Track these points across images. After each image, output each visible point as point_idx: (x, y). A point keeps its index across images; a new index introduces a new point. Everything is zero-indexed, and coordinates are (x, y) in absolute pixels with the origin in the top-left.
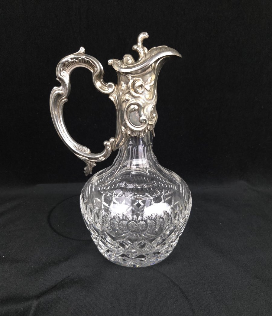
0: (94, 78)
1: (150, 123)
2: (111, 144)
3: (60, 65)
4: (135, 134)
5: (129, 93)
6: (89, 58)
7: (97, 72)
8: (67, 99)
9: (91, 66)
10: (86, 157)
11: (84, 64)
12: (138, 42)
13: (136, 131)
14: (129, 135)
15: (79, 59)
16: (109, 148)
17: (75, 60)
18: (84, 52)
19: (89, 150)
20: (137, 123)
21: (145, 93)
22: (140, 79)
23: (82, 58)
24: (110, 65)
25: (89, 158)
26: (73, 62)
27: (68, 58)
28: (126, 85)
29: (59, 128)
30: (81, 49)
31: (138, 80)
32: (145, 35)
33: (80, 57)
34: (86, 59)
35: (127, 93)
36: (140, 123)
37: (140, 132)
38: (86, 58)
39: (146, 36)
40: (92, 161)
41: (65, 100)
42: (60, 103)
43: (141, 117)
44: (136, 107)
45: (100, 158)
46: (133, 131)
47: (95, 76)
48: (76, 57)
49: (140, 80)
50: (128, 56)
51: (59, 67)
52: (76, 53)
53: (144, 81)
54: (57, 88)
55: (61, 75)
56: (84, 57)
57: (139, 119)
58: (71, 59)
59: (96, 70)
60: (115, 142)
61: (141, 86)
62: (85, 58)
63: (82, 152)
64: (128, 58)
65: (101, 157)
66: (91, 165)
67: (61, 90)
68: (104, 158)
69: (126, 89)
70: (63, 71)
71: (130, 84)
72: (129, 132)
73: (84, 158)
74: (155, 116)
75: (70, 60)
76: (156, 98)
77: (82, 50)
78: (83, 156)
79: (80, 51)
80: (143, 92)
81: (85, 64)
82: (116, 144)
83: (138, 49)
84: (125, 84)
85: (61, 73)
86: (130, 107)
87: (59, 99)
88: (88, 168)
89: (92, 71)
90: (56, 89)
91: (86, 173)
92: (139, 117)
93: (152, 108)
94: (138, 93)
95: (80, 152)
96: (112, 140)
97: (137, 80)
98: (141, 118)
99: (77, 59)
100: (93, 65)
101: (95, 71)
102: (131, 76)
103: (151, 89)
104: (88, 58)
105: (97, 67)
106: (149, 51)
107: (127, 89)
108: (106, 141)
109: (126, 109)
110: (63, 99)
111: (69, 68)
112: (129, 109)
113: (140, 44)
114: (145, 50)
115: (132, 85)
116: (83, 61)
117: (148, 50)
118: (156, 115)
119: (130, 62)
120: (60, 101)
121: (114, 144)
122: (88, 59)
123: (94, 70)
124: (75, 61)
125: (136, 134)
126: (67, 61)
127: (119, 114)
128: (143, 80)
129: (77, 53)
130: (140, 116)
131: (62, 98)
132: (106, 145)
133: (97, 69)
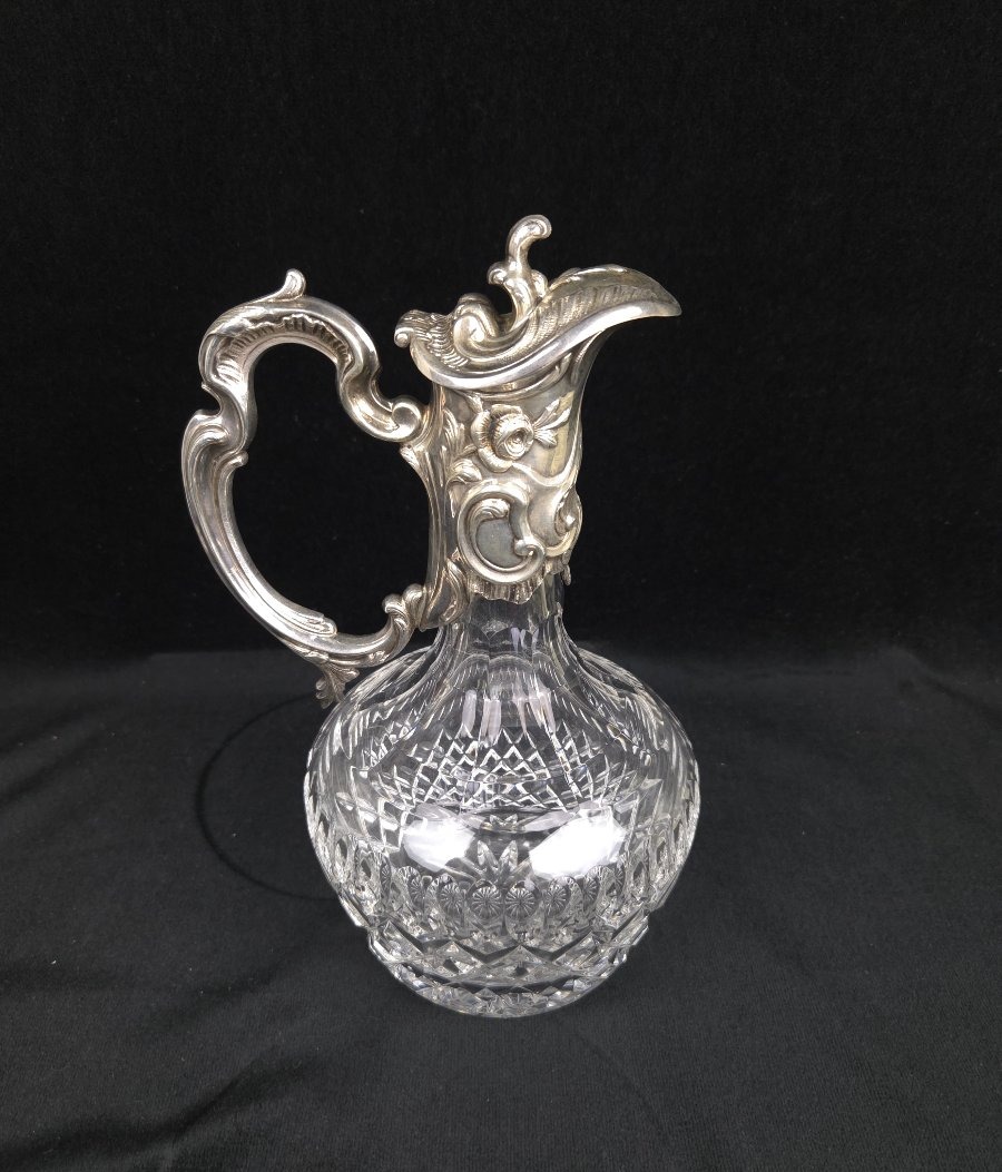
0: (341, 385)
1: (553, 552)
2: (409, 607)
3: (212, 342)
4: (496, 593)
5: (475, 454)
6: (323, 317)
7: (354, 369)
8: (245, 455)
9: (331, 343)
10: (320, 651)
11: (302, 335)
12: (508, 254)
13: (501, 584)
14: (477, 594)
15: (285, 318)
16: (403, 623)
17: (267, 323)
18: (300, 292)
19: (331, 627)
20: (504, 560)
21: (533, 457)
22: (518, 408)
23: (294, 316)
24: (402, 346)
25: (331, 655)
26: (262, 329)
27: (241, 317)
28: (462, 426)
29: (221, 554)
30: (288, 279)
31: (509, 412)
32: (537, 231)
33: (289, 315)
34: (310, 320)
35: (469, 455)
36: (515, 558)
37: (514, 587)
38: (311, 316)
39: (542, 230)
40: (344, 662)
41: (239, 460)
42: (219, 471)
43: (519, 539)
44: (502, 506)
45: (371, 656)
46: (488, 585)
47: (347, 380)
48: (272, 311)
49: (516, 412)
50: (469, 313)
51: (208, 349)
52: (271, 298)
53: (529, 416)
54: (206, 420)
55: (218, 377)
56: (301, 313)
57: (513, 546)
58: (254, 321)
59: (350, 357)
60: (424, 602)
61: (521, 434)
62: (307, 317)
63: (307, 636)
64: (473, 322)
65: (374, 652)
66: (338, 675)
67: (221, 429)
68: (386, 654)
69: (463, 439)
70: (227, 362)
71: (479, 424)
72: (474, 587)
73: (314, 654)
74: (572, 525)
75: (251, 326)
76: (578, 460)
77: (294, 281)
78: (312, 649)
79: (285, 287)
80: (526, 453)
81: (307, 336)
82: (429, 610)
83: (510, 283)
84: (458, 421)
85: (220, 369)
86: (479, 506)
87: (217, 459)
88: (331, 687)
89: (335, 360)
90: (205, 424)
91: (323, 700)
92: (510, 537)
93: (562, 501)
94: (508, 459)
95: (301, 634)
96: (413, 594)
97: (505, 413)
98: (520, 543)
99: (277, 319)
100: (339, 342)
101: (347, 364)
102: (482, 399)
103: (556, 438)
104: (319, 315)
105: (351, 350)
106: (553, 287)
107: (467, 442)
108: (393, 596)
109: (462, 509)
110: (233, 457)
111: (248, 350)
112: (477, 511)
113: (517, 265)
114: (536, 284)
115: (484, 429)
116: (300, 325)
117: (549, 285)
118: (576, 521)
119: (479, 336)
120: (219, 463)
121: (421, 610)
122: (317, 321)
123: (342, 358)
124: (271, 327)
125: (499, 592)
126: (240, 329)
127: (437, 517)
128: (526, 411)
129: (277, 298)
130: (517, 537)
131: (226, 456)
132: (395, 614)
133: (353, 355)
